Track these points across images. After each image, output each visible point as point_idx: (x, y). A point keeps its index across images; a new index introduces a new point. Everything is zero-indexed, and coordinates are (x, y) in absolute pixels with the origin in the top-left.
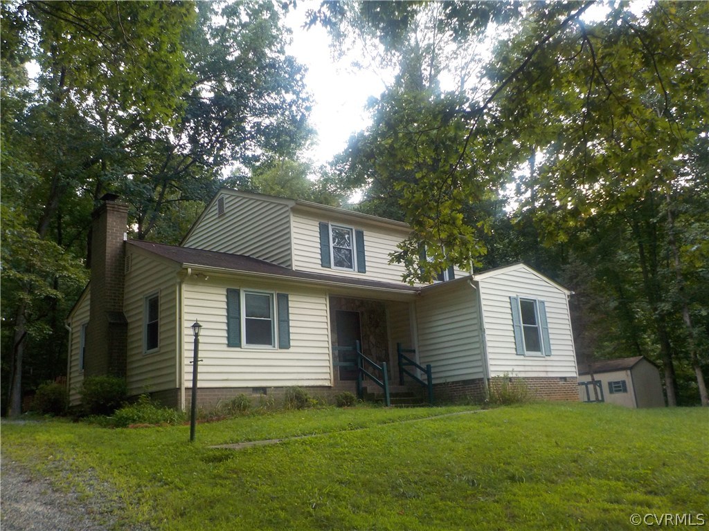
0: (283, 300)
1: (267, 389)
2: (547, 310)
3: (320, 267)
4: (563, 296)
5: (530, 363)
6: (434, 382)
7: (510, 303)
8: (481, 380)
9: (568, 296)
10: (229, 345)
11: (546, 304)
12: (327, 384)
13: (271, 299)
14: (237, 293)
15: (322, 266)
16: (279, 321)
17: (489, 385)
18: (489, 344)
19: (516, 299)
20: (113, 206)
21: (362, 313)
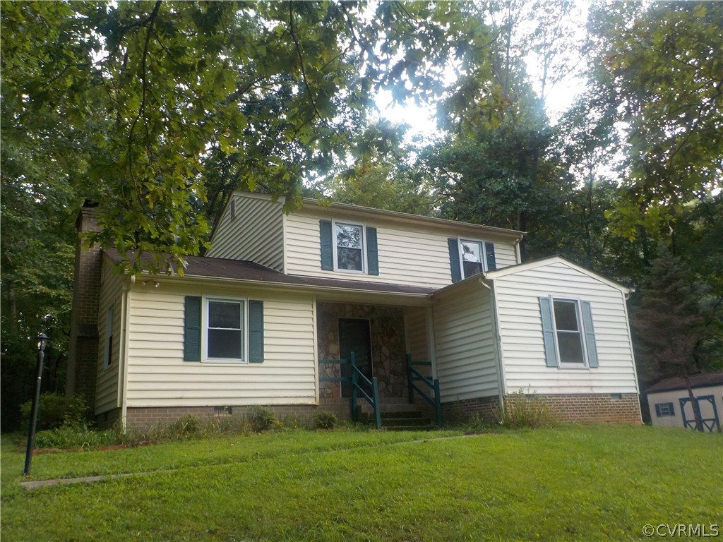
0: (257, 308)
1: (233, 409)
2: (593, 312)
3: (319, 270)
4: (620, 295)
5: (567, 377)
6: (442, 401)
8: (497, 397)
9: (626, 295)
10: (186, 359)
11: (592, 305)
12: (311, 402)
13: (241, 307)
14: (198, 301)
15: (322, 269)
16: (250, 331)
17: (505, 403)
19: (547, 300)
20: (89, 212)
21: (373, 321)
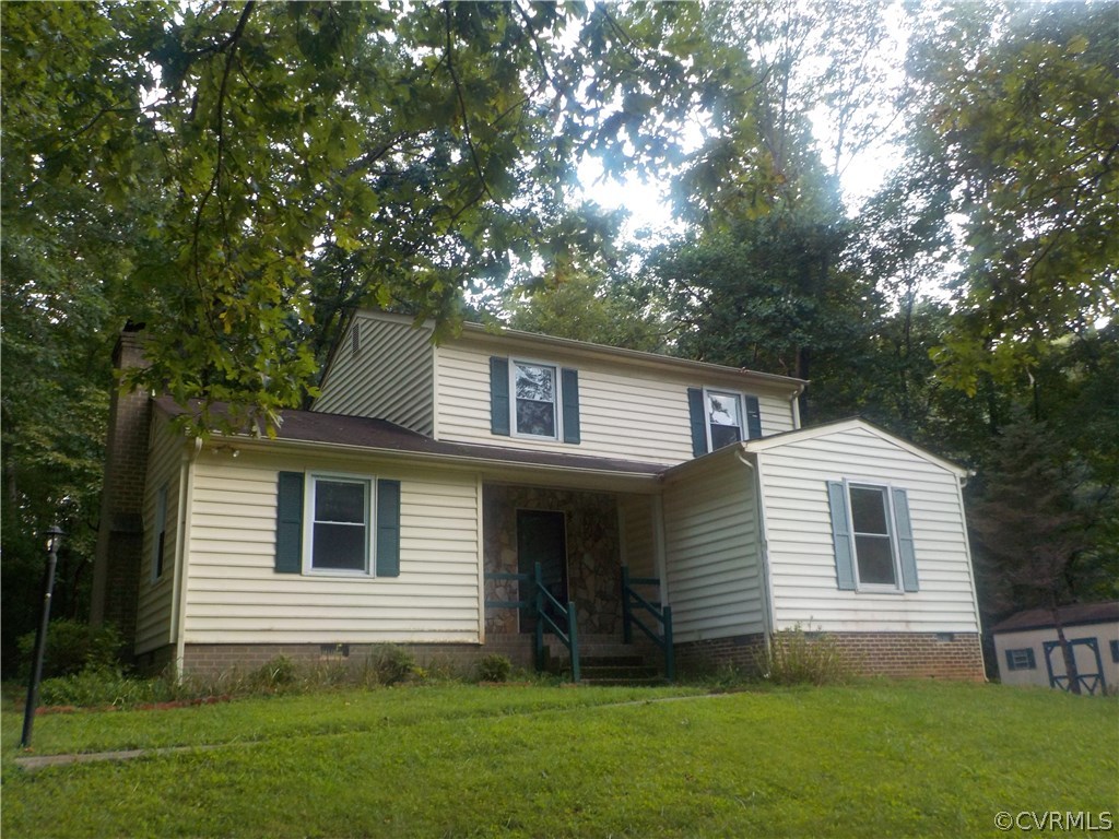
0: (390, 492)
1: (351, 648)
2: (911, 505)
3: (488, 434)
4: (952, 480)
5: (870, 606)
6: (677, 640)
7: (828, 492)
8: (761, 636)
9: (962, 480)
10: (278, 569)
11: (910, 495)
12: (471, 639)
13: (366, 490)
14: (300, 478)
15: (493, 433)
16: (380, 528)
17: (773, 645)
18: (773, 569)
19: (840, 486)
20: (132, 340)
21: (570, 516)
